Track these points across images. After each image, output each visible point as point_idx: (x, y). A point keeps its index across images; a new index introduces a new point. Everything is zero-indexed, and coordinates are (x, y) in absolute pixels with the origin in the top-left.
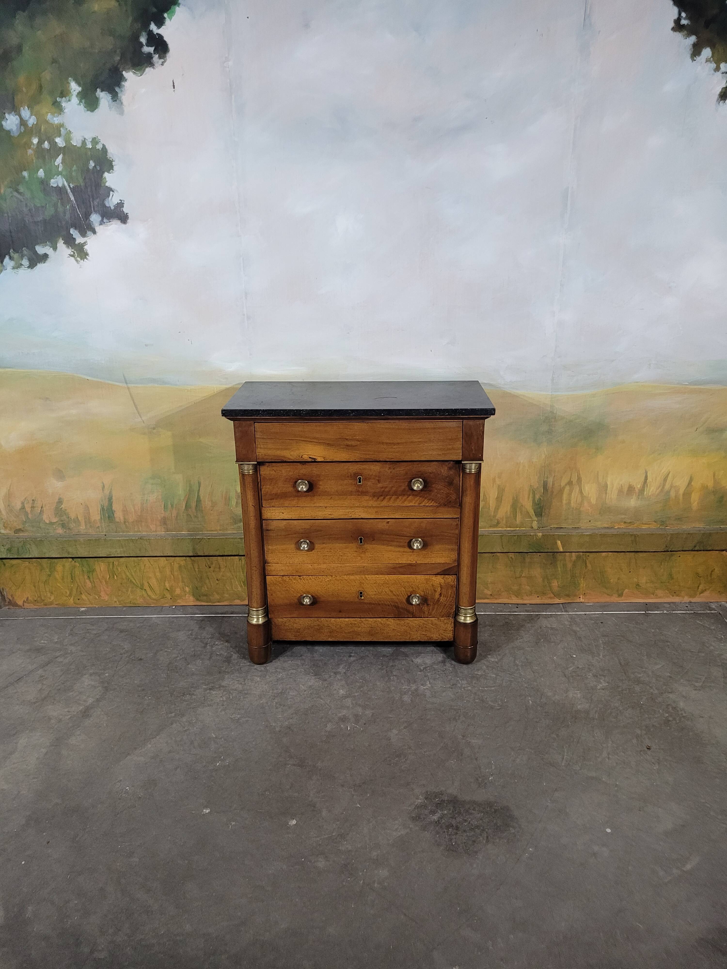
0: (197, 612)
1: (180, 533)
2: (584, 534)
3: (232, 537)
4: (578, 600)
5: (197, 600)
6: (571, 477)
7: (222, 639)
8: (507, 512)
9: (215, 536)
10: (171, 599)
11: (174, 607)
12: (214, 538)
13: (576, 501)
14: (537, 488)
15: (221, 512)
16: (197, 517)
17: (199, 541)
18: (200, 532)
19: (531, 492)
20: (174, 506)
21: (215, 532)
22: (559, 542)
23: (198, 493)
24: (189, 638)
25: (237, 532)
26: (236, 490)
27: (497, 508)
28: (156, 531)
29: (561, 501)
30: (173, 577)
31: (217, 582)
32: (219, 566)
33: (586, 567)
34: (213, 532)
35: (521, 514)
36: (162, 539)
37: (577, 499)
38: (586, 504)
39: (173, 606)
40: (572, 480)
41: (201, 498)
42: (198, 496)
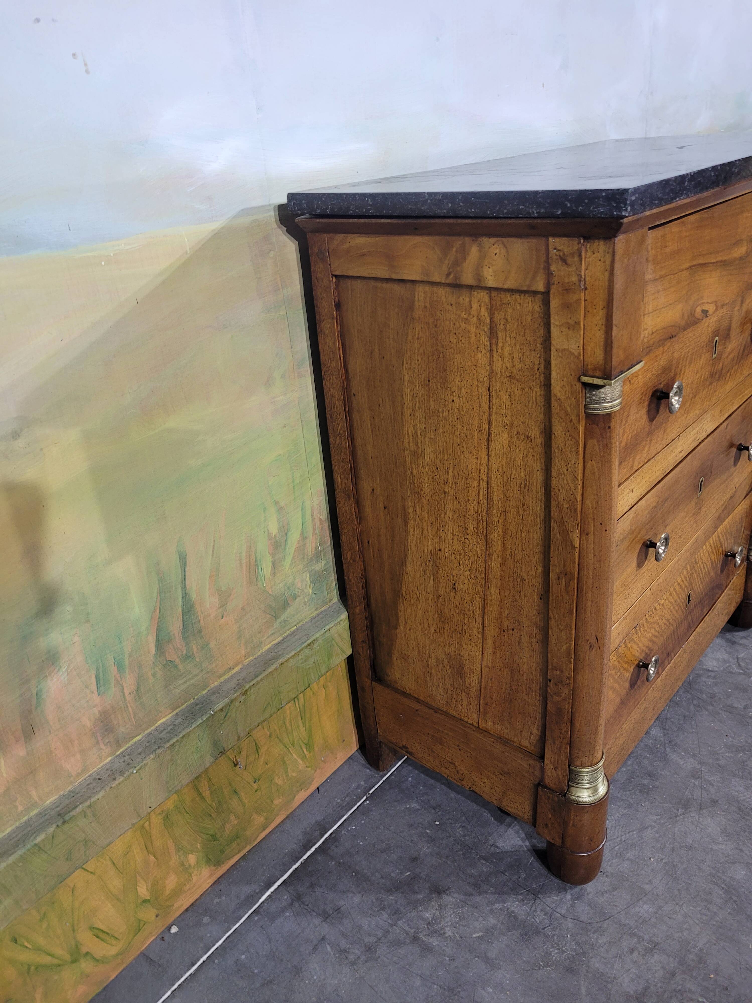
0: (247, 890)
1: (153, 728)
3: (293, 653)
5: (218, 863)
7: (420, 897)
9: (256, 676)
10: (157, 916)
11: (174, 929)
12: (258, 683)
15: (243, 609)
16: (189, 657)
17: (224, 713)
18: (204, 692)
20: (127, 663)
21: (237, 669)
23: (184, 587)
24: (353, 964)
25: (281, 638)
26: (268, 531)
28: (85, 769)
30: (152, 857)
31: (255, 786)
32: (256, 744)
34: (233, 671)
36: (129, 777)
39: (169, 928)
41: (193, 596)
42: (185, 595)
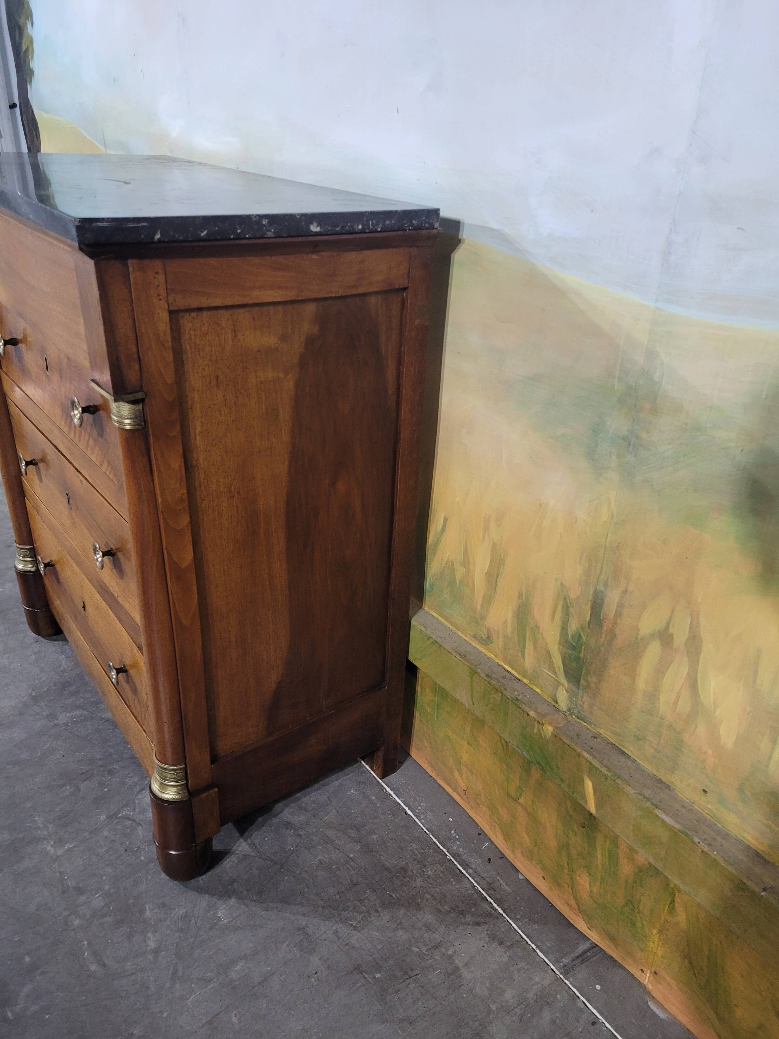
2: (657, 812)
4: (637, 974)
6: (671, 618)
8: (505, 622)
13: (676, 702)
14: (578, 598)
19: (561, 603)
22: (589, 785)
27: (488, 600)
29: (633, 673)
33: (672, 909)
35: (535, 647)
37: (678, 697)
38: (701, 730)
40: (671, 630)
